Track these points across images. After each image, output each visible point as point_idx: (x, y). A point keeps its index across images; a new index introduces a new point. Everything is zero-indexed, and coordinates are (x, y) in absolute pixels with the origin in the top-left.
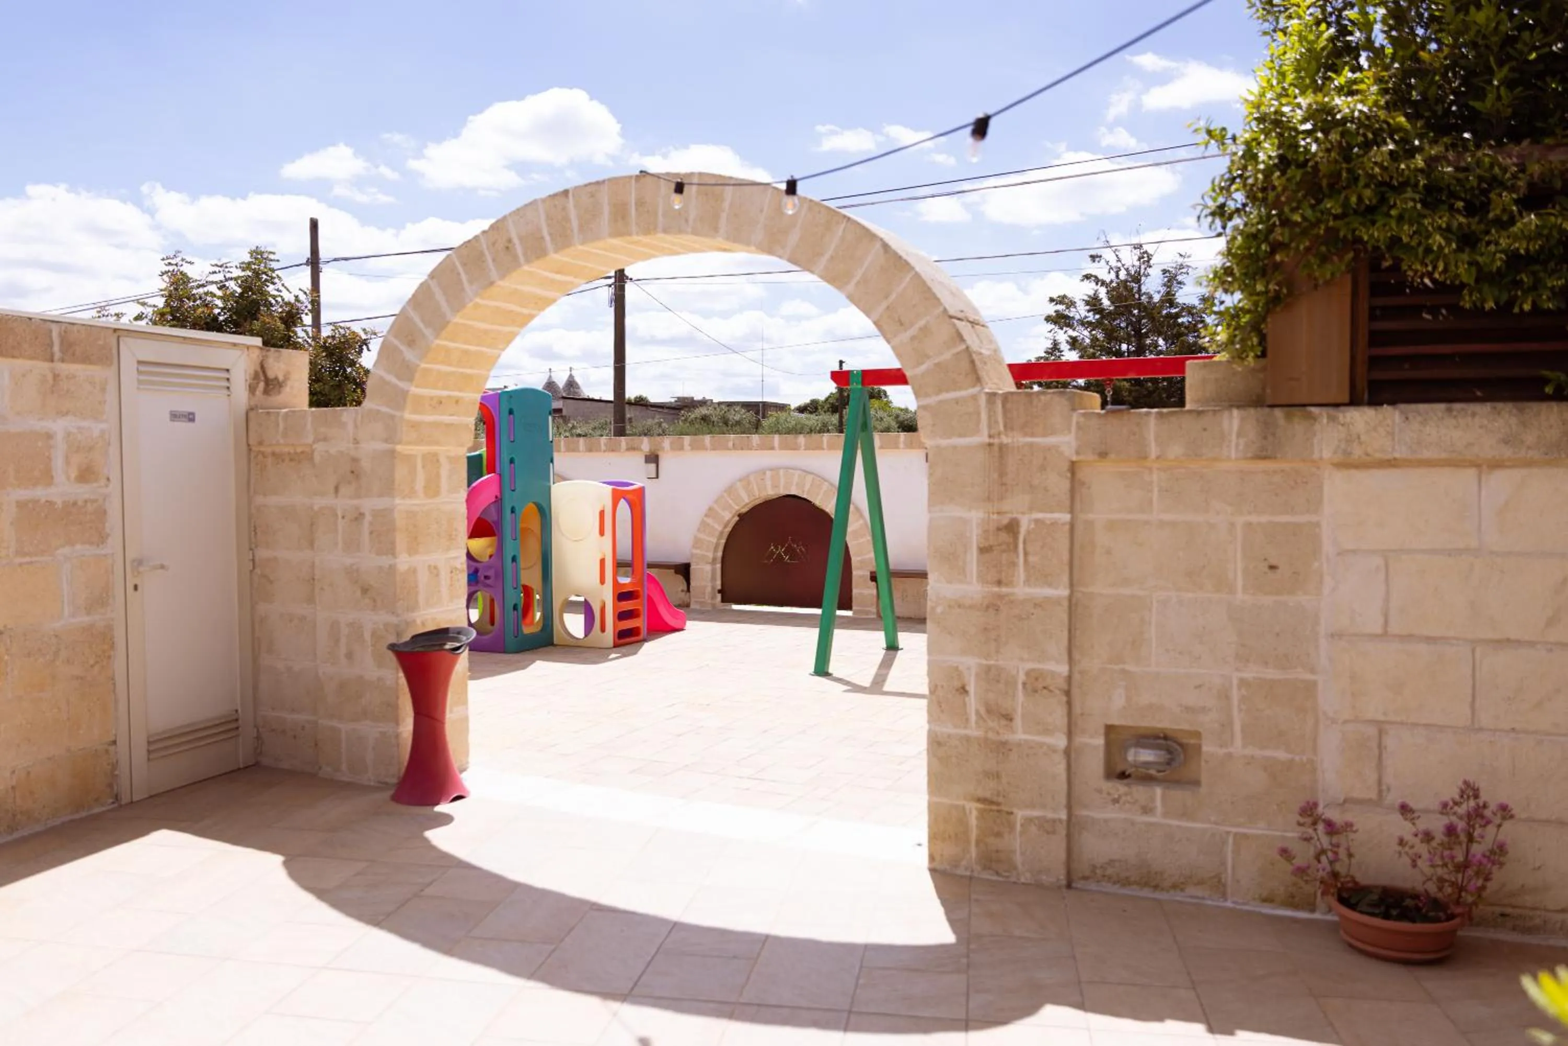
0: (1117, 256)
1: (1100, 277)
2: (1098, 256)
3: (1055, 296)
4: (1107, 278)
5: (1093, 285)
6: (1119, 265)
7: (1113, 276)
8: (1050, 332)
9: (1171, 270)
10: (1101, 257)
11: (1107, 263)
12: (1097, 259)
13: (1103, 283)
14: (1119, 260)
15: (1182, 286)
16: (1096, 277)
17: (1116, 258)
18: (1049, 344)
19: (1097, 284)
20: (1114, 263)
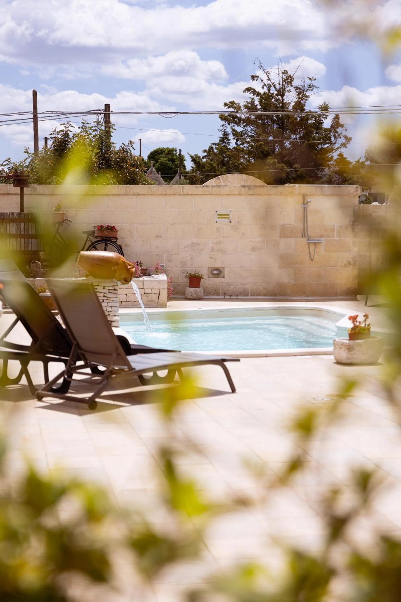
0: (268, 76)
1: (257, 90)
2: (256, 77)
3: (227, 102)
4: (262, 91)
5: (251, 95)
6: (269, 82)
7: (266, 90)
8: (222, 126)
9: (301, 87)
10: (258, 77)
11: (262, 81)
12: (256, 78)
13: (258, 94)
14: (269, 79)
15: (308, 99)
16: (254, 90)
17: (267, 78)
18: (221, 135)
19: (254, 95)
20: (267, 83)
